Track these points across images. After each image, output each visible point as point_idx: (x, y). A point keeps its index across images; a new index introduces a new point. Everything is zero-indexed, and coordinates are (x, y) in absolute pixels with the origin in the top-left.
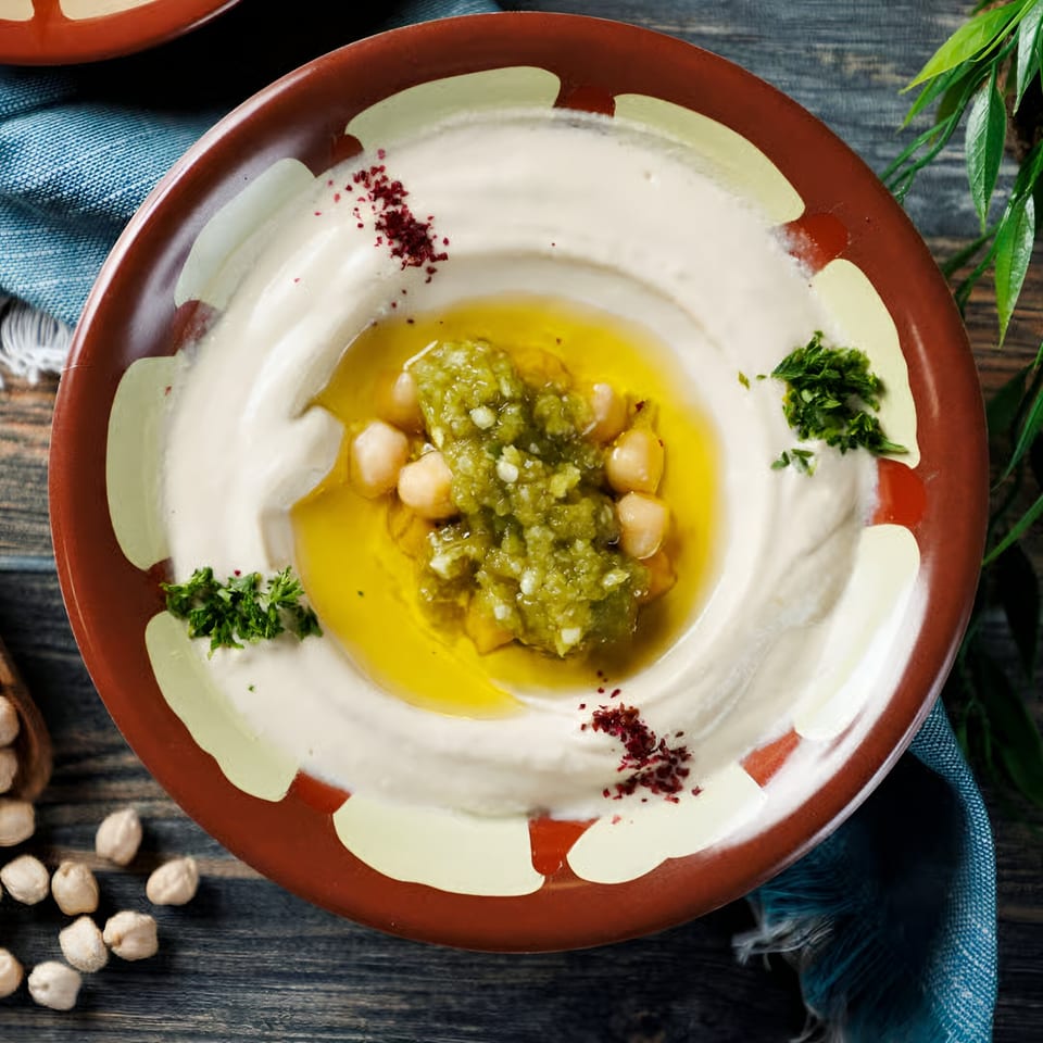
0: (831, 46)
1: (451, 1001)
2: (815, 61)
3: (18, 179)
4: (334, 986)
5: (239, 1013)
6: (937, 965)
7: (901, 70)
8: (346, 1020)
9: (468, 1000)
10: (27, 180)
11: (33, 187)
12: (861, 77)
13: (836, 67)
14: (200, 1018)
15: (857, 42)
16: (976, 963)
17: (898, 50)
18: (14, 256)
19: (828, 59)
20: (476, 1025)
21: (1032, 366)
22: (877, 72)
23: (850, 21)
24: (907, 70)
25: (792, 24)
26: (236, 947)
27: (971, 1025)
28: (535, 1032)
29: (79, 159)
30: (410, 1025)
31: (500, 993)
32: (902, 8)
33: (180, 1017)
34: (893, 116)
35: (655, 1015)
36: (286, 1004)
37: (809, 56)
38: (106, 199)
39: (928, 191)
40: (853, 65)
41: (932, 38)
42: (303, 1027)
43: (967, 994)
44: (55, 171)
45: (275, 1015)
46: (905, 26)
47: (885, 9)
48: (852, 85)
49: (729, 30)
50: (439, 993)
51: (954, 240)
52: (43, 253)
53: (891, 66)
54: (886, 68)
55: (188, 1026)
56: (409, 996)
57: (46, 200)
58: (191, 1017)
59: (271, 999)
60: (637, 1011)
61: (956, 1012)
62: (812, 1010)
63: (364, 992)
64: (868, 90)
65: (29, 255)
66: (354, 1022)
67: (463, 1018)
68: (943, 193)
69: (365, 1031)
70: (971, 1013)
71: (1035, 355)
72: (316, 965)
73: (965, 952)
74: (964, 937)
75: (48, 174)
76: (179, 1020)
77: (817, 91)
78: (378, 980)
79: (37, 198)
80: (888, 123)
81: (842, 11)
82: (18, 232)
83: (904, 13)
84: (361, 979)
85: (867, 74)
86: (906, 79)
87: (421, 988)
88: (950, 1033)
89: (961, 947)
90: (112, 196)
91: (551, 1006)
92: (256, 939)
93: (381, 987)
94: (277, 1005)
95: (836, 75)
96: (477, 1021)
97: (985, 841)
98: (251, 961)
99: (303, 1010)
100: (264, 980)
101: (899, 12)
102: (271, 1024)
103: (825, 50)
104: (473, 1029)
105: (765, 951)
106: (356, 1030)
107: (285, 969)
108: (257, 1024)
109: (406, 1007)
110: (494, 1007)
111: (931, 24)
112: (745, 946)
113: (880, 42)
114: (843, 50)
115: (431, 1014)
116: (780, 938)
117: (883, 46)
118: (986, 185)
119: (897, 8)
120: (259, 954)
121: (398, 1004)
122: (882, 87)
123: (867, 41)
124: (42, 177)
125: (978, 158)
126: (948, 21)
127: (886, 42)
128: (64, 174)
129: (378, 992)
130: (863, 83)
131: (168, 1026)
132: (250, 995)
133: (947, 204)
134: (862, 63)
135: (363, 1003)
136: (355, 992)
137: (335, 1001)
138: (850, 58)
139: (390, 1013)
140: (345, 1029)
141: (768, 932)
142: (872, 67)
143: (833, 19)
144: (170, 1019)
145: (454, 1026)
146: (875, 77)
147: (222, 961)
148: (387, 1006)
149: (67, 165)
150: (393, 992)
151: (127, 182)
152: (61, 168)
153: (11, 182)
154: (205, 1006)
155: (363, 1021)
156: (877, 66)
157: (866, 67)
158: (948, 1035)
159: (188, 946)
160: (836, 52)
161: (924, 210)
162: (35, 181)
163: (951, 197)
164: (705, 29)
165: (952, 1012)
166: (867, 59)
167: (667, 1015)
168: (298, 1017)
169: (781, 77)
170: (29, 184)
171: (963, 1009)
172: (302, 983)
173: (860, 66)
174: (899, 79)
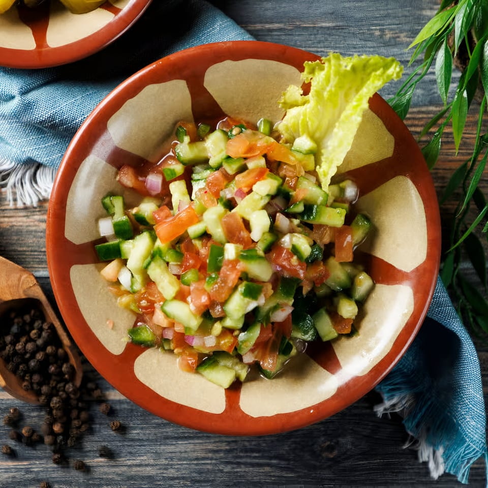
0: (378, 28)
1: (247, 444)
2: (372, 34)
3: (37, 117)
4: (197, 441)
5: (158, 455)
6: (459, 411)
7: (409, 36)
8: (203, 455)
9: (253, 443)
10: (41, 117)
11: (44, 119)
12: (392, 40)
13: (381, 36)
14: (142, 458)
15: (389, 25)
16: (476, 410)
17: (406, 27)
18: (40, 146)
19: (377, 33)
20: (256, 453)
21: (471, 158)
22: (398, 37)
23: (386, 16)
24: (412, 35)
25: (361, 20)
26: (155, 428)
27: (476, 436)
28: (283, 454)
29: (62, 106)
30: (230, 455)
31: (267, 439)
32: (408, 9)
33: (134, 458)
34: (406, 55)
35: (332, 443)
36: (177, 450)
37: (369, 32)
38: (74, 122)
39: (424, 87)
40: (388, 35)
41: (421, 21)
42: (185, 459)
43: (473, 423)
44: (52, 112)
45: (173, 455)
46: (409, 16)
47: (400, 10)
48: (389, 44)
49: (334, 24)
50: (242, 441)
51: (436, 107)
52: (52, 143)
53: (405, 34)
54: (402, 35)
55: (137, 462)
56: (229, 443)
57: (49, 124)
58: (138, 458)
59: (171, 448)
60: (325, 442)
61: (469, 431)
62: (411, 434)
63: (210, 443)
64: (396, 45)
65: (46, 145)
66: (206, 455)
67: (252, 451)
68: (431, 87)
69: (211, 459)
70: (476, 431)
71: (472, 153)
72: (189, 433)
73: (471, 405)
74: (469, 399)
75: (49, 114)
76: (134, 460)
77: (374, 47)
78: (215, 437)
79: (46, 124)
80: (405, 59)
81: (382, 12)
82: (40, 136)
83: (409, 11)
84: (208, 437)
85: (394, 38)
86: (411, 39)
87: (234, 439)
88: (467, 440)
89: (469, 403)
90: (77, 121)
91: (289, 443)
92: (162, 424)
93: (217, 440)
94: (173, 450)
95: (381, 40)
96: (258, 451)
97: (475, 358)
98: (162, 433)
99: (186, 452)
100: (168, 441)
101: (406, 10)
102: (172, 459)
103: (376, 30)
104: (257, 455)
105: (388, 412)
106: (207, 459)
107: (176, 435)
108: (166, 459)
109: (228, 448)
110: (264, 445)
111: (421, 15)
112: (380, 410)
113: (399, 24)
114: (383, 29)
115: (239, 450)
116: (394, 406)
117: (400, 26)
118: (445, 88)
119: (405, 9)
120: (165, 430)
121: (224, 447)
122: (401, 44)
123: (393, 24)
124: (47, 115)
125: (441, 76)
126: (428, 13)
127: (402, 24)
128: (56, 113)
129: (215, 442)
130: (393, 42)
131: (129, 463)
132: (162, 447)
133: (432, 91)
134: (392, 34)
135: (210, 447)
136: (206, 443)
137: (198, 447)
138: (387, 32)
139: (221, 451)
140: (204, 459)
141: (388, 404)
142: (396, 35)
143: (378, 16)
144: (130, 460)
145: (249, 454)
146: (398, 39)
147: (150, 434)
148: (220, 448)
149: (57, 109)
150: (222, 442)
151: (83, 114)
152: (54, 110)
153: (34, 118)
154: (144, 453)
155: (210, 455)
156: (398, 35)
157: (394, 35)
158: (466, 441)
159: (135, 429)
160: (380, 30)
161: (423, 95)
162: (44, 117)
163: (434, 88)
164: (324, 25)
165: (468, 431)
166: (394, 32)
167: (337, 443)
168: (183, 455)
169: (358, 43)
170: (41, 118)
171: (472, 429)
172: (184, 441)
173: (391, 35)
174: (408, 40)
